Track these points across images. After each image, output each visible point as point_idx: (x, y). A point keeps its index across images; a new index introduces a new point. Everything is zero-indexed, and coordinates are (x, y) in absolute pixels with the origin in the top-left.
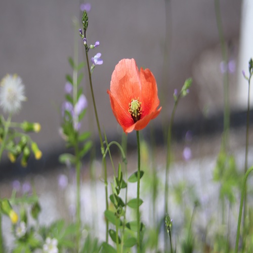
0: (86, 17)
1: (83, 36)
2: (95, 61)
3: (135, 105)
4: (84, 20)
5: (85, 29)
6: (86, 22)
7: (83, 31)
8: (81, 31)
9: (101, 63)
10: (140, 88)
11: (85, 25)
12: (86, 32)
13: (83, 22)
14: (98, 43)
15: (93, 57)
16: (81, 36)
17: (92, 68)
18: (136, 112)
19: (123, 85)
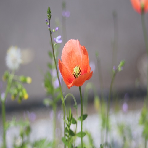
0: (49, 11)
1: (48, 23)
2: (57, 41)
3: (76, 70)
4: (48, 13)
5: (49, 19)
6: (49, 14)
7: (48, 20)
8: (47, 20)
9: (60, 42)
10: (82, 59)
11: (49, 16)
12: (50, 21)
13: (48, 14)
14: (57, 28)
15: (56, 38)
16: (47, 24)
17: (54, 45)
18: (77, 74)
19: (71, 57)
